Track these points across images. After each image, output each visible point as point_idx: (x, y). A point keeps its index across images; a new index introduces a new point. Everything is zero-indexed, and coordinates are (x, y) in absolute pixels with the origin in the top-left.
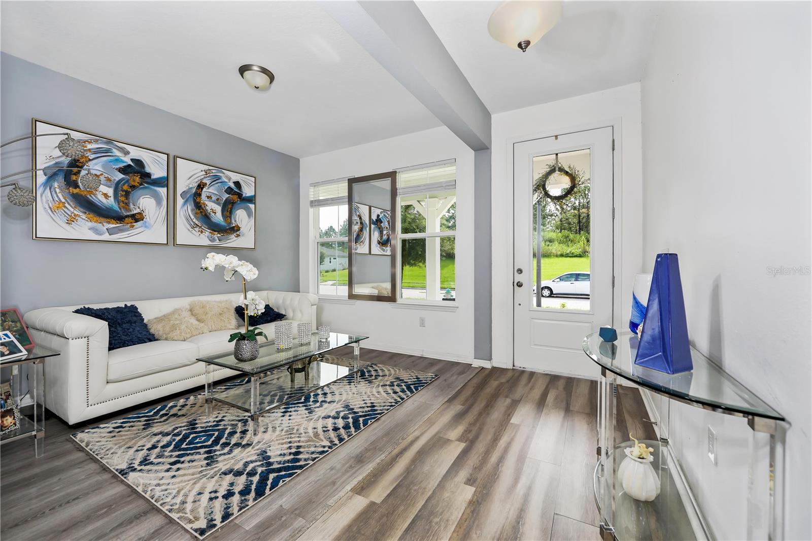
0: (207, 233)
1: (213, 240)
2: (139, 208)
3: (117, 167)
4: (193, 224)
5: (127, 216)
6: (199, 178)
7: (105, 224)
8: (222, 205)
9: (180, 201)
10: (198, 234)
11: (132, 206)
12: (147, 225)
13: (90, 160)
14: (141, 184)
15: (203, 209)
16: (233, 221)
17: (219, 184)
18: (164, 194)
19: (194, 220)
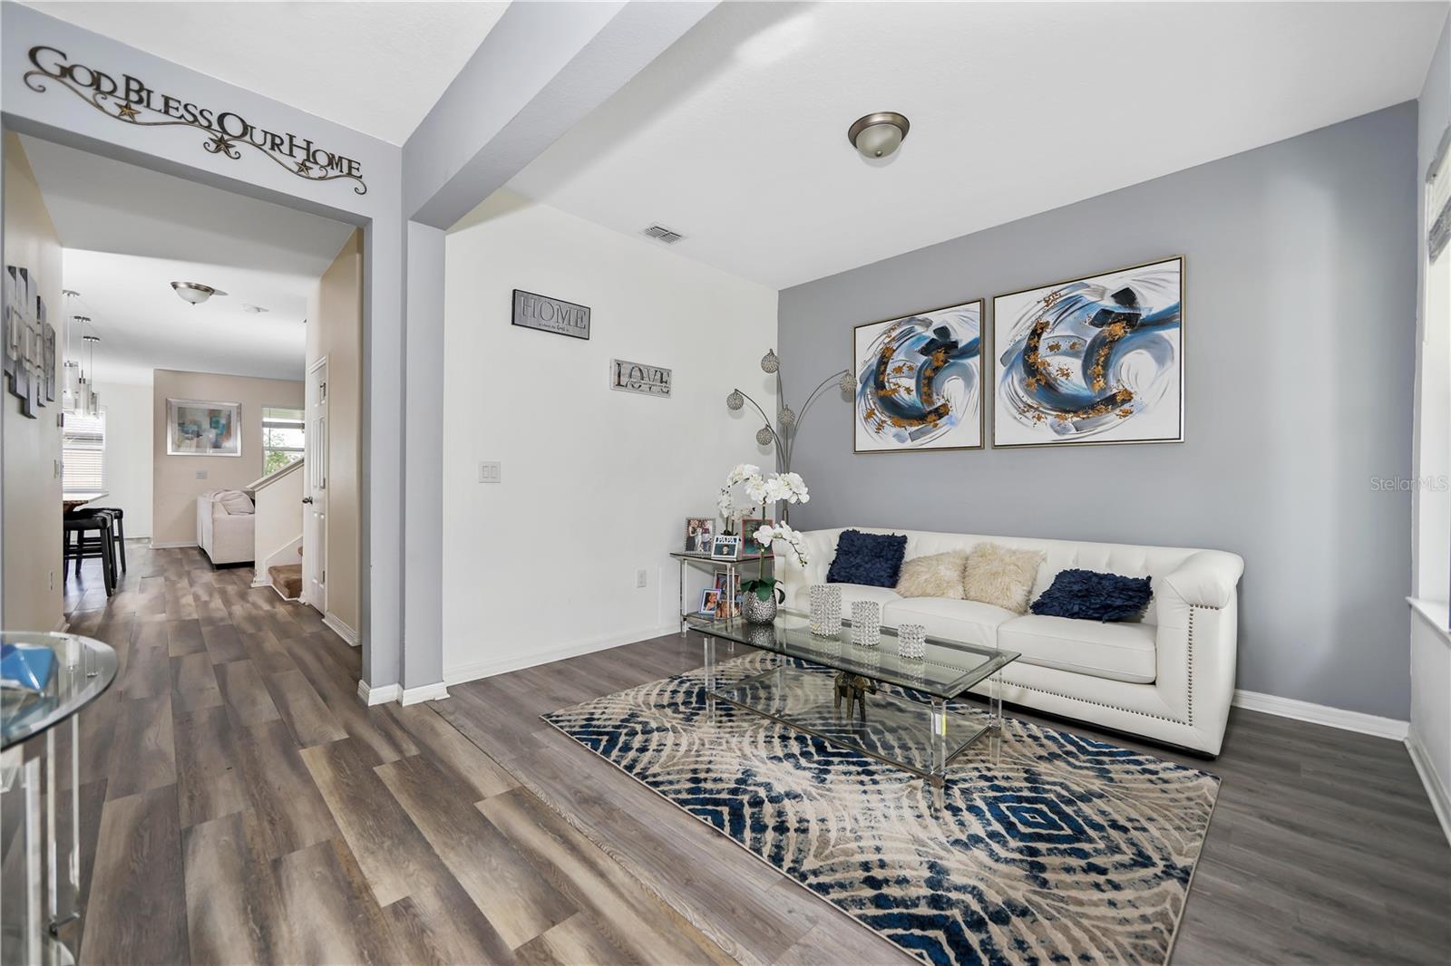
0: (1051, 417)
1: (1060, 430)
2: (943, 397)
3: (920, 348)
4: (1022, 406)
5: (930, 412)
6: (1034, 319)
7: (907, 427)
8: (1083, 355)
9: (1000, 369)
10: (1031, 423)
11: (935, 397)
12: (953, 420)
13: (894, 351)
14: (946, 362)
15: (1041, 374)
16: (1113, 382)
17: (1078, 312)
18: (976, 366)
19: (1025, 399)
